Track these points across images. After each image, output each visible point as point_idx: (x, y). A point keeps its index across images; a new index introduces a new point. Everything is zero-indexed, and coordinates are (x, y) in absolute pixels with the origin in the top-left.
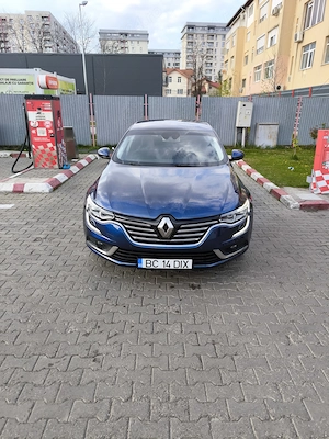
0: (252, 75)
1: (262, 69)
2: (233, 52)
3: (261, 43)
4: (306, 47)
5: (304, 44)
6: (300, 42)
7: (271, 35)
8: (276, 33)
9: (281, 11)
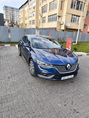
0: (29, 23)
1: (32, 22)
2: (22, 16)
3: (30, 15)
4: (43, 18)
5: (43, 17)
6: (41, 16)
7: (33, 13)
8: (35, 13)
9: (35, 8)
